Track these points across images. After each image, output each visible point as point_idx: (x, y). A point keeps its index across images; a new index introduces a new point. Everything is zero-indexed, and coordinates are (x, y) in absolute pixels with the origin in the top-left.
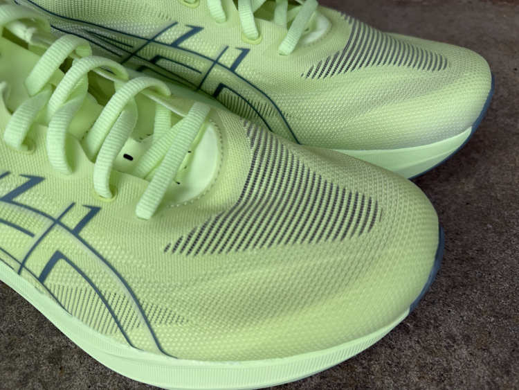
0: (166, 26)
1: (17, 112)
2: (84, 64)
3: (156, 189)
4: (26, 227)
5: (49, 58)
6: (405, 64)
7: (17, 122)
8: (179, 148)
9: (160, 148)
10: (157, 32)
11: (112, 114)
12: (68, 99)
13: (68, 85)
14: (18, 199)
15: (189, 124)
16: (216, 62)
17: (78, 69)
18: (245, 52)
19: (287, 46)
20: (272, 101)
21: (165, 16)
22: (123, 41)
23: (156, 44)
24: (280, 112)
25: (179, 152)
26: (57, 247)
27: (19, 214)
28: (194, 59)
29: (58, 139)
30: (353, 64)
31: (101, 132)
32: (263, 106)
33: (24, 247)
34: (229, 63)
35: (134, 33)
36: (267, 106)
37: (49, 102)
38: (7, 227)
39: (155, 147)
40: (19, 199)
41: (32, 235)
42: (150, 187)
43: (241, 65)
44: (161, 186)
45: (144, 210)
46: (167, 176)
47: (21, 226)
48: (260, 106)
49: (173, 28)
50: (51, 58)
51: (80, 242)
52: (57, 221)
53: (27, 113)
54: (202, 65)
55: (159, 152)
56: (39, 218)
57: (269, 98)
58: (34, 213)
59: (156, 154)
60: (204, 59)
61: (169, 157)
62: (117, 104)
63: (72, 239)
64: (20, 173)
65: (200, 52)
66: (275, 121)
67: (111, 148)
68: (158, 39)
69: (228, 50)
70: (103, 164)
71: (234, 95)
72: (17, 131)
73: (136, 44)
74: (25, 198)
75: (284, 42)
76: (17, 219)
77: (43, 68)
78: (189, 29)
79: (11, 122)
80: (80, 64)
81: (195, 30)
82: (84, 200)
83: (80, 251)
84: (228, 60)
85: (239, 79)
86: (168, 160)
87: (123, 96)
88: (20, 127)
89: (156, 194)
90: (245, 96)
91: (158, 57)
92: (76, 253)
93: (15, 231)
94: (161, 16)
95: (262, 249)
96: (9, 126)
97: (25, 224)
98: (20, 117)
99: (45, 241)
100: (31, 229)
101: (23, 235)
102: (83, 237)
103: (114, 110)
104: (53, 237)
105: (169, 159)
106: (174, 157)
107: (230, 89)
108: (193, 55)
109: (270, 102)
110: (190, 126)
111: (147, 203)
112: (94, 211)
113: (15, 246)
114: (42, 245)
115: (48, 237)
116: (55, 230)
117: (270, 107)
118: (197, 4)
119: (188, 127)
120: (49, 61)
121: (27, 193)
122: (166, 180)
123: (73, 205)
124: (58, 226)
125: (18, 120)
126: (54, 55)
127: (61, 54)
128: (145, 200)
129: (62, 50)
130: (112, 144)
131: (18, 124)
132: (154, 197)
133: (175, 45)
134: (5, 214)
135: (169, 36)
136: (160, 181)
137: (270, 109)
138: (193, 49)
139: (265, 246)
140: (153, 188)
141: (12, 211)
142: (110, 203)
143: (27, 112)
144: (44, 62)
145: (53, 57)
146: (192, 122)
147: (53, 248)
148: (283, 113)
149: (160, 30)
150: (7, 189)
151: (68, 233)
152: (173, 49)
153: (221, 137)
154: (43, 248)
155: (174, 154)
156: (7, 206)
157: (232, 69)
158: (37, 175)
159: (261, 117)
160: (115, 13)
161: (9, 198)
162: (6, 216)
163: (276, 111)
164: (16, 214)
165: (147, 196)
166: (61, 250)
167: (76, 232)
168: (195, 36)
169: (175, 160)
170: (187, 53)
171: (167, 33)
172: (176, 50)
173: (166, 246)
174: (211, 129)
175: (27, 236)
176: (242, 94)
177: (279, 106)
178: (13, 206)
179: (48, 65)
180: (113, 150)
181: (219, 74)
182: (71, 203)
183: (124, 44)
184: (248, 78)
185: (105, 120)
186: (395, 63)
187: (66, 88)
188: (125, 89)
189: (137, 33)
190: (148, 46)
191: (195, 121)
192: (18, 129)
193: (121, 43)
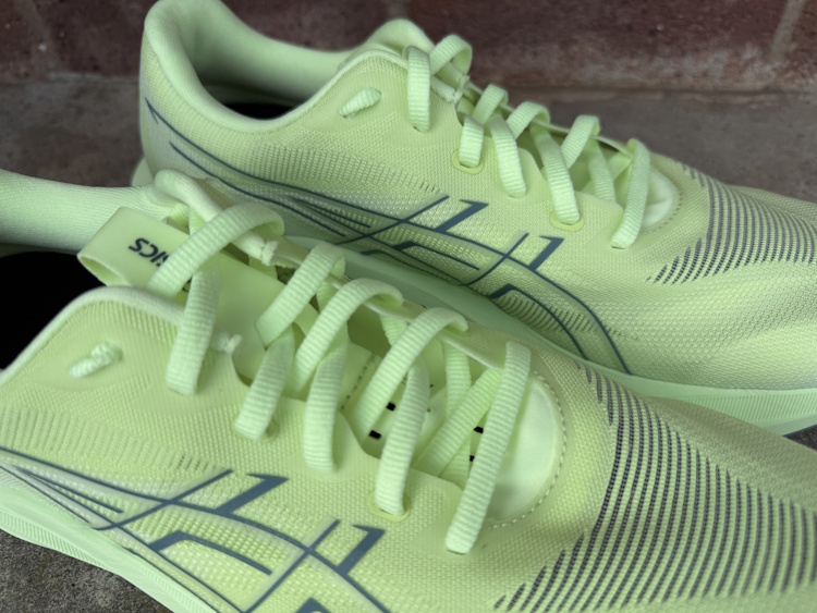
0: (431, 202)
1: (256, 382)
2: (352, 298)
3: (476, 503)
4: (256, 558)
5: (297, 288)
6: (804, 259)
7: (259, 399)
8: (500, 428)
9: (463, 423)
10: (415, 210)
11: (396, 375)
12: (326, 353)
13: (329, 331)
14: (242, 512)
15: (510, 385)
16: (506, 256)
17: (344, 305)
18: (555, 243)
19: (626, 236)
20: (591, 312)
21: (430, 187)
22: (354, 218)
23: (411, 226)
24: (603, 328)
25: (501, 434)
26: (310, 592)
27: (243, 535)
28: (470, 251)
29: (324, 426)
30: (726, 261)
31: (377, 403)
32: (575, 317)
33: (252, 590)
34: (529, 258)
35: (376, 209)
36: (581, 318)
37: (298, 357)
38: (224, 556)
39: (456, 420)
40: (244, 511)
41: (267, 571)
42: (465, 499)
43: (548, 262)
44: (482, 496)
45: (459, 539)
46: (489, 478)
47: (249, 555)
48: (568, 318)
49: (441, 205)
50: (301, 287)
51: (351, 587)
52: (310, 551)
53: (273, 383)
54: (482, 260)
55: (463, 430)
56: (279, 543)
57: (587, 308)
58: (269, 535)
59: (458, 433)
60: (487, 251)
61: (487, 444)
62: (404, 359)
63: (336, 581)
64: (248, 471)
65: (481, 241)
66: (590, 339)
67: (406, 436)
68: (414, 220)
69: (527, 239)
70: (396, 464)
71: (526, 300)
72: (259, 414)
73: (376, 223)
74: (253, 510)
75: (621, 230)
76: (242, 544)
77: (288, 304)
78: (466, 206)
79: (249, 400)
80: (346, 296)
81: (475, 207)
82: (354, 515)
83: (351, 602)
84: (527, 253)
85: (543, 280)
86: (486, 450)
87: (412, 346)
88: (263, 408)
89: (476, 512)
90: (545, 303)
91: (410, 244)
92: (344, 604)
93: (237, 563)
94: (424, 187)
95: (653, 603)
96: (246, 406)
97: (255, 552)
98: (264, 391)
99: (288, 582)
100: (265, 562)
101: (251, 570)
102: (357, 579)
103: (398, 368)
104: (303, 575)
105: (487, 447)
106: (494, 444)
107: (523, 293)
108: (471, 245)
109: (587, 313)
110: (512, 389)
111: (465, 529)
112: (373, 536)
113: (237, 587)
114: (283, 588)
115: (294, 575)
116: (306, 565)
117: (585, 318)
118: (480, 168)
119: (510, 391)
120: (298, 293)
121: (256, 502)
122: (487, 485)
123: (336, 523)
124: (310, 558)
125: (261, 397)
126: (305, 283)
127: (314, 280)
128: (461, 522)
129: (316, 274)
130: (407, 430)
131: (260, 403)
132: (473, 517)
133: (443, 229)
134: (221, 536)
135: (435, 217)
136: (480, 489)
137: (585, 321)
138: (470, 236)
139: (658, 599)
140: (471, 502)
141: (232, 531)
142: (400, 522)
143: (273, 380)
144: (291, 295)
145: (304, 286)
146: (513, 381)
147: (304, 594)
148: (607, 328)
149: (420, 209)
150: (224, 495)
151: (330, 570)
152: (438, 235)
153: (559, 404)
154: (286, 593)
155: (495, 438)
156: (224, 522)
157: (533, 267)
158: (276, 474)
159: (568, 332)
160: (348, 180)
161: (227, 510)
162: (223, 539)
163: (597, 325)
164: (239, 535)
165: (464, 516)
166: (316, 598)
167: (344, 569)
168: (474, 216)
169: (497, 449)
170: (460, 241)
171: (430, 212)
172: (443, 236)
173: (497, 599)
174: (538, 387)
175: (259, 573)
176: (542, 300)
177: (602, 318)
178: (233, 522)
179: (296, 299)
180: (409, 440)
181: (507, 272)
182: (333, 520)
183: (356, 222)
184: (557, 280)
185: (384, 383)
186: (788, 258)
187: (326, 336)
188: (413, 333)
189: (381, 209)
190: (396, 228)
191: (517, 380)
192: (261, 411)
193: (351, 220)
